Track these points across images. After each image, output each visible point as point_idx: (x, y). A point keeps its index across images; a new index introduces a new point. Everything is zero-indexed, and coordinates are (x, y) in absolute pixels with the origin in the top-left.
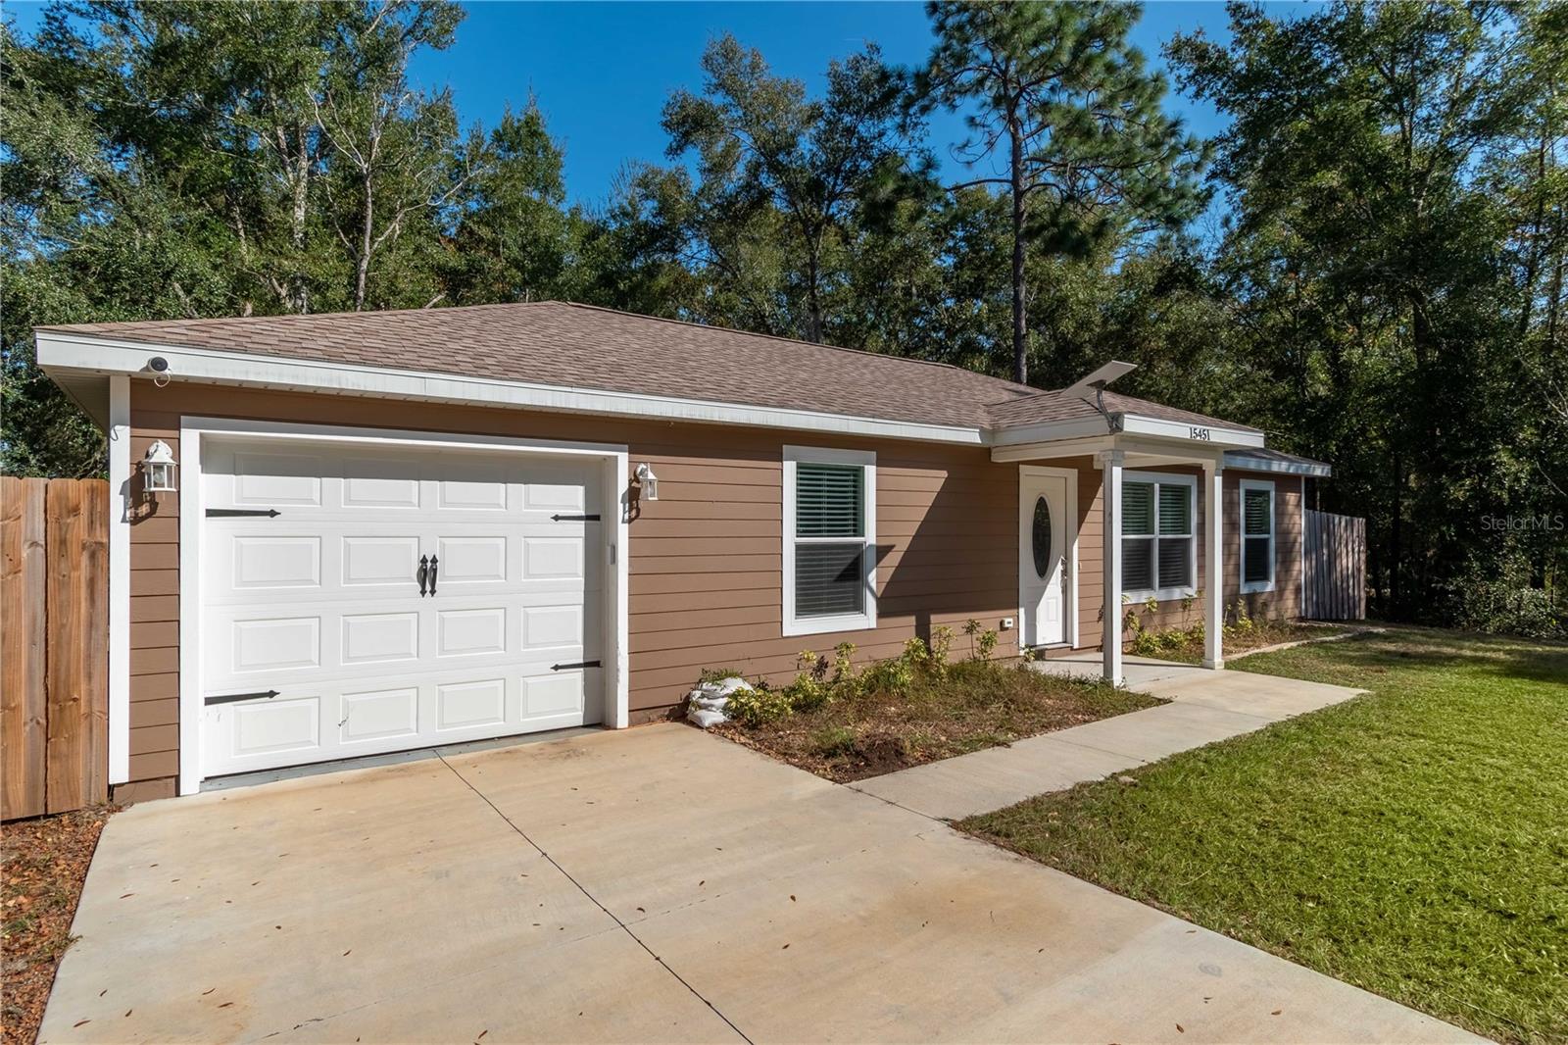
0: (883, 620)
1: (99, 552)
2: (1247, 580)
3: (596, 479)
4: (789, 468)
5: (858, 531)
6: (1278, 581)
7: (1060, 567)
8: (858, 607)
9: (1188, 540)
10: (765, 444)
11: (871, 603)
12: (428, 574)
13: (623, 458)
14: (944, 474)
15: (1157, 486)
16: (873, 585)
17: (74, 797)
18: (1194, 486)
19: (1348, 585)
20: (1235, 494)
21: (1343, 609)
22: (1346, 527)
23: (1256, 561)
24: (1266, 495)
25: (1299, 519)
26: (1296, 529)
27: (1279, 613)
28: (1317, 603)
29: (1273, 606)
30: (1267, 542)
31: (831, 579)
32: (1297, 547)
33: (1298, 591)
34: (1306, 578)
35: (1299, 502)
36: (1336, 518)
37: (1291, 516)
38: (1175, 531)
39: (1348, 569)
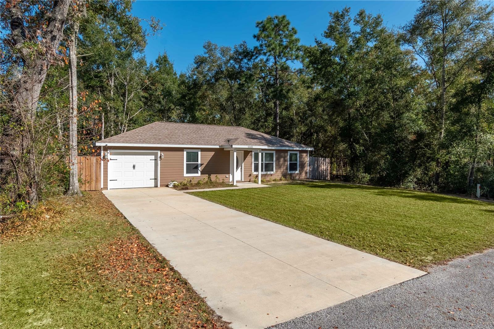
0: (202, 175)
1: (100, 164)
2: (290, 171)
3: (156, 155)
4: (185, 153)
5: (198, 162)
6: (299, 171)
7: (240, 167)
8: (197, 173)
9: (273, 163)
10: (182, 150)
11: (199, 172)
12: (134, 167)
13: (159, 152)
14: (214, 152)
15: (264, 153)
16: (200, 169)
17: (98, 189)
18: (274, 152)
19: (324, 172)
20: (286, 154)
21: (322, 177)
22: (323, 160)
23: (293, 167)
24: (296, 154)
25: (307, 159)
26: (306, 161)
27: (299, 177)
28: (313, 176)
29: (298, 176)
30: (296, 163)
31: (192, 168)
32: (306, 164)
33: (306, 173)
34: (309, 170)
35: (307, 155)
36: (320, 158)
37: (304, 158)
38: (269, 161)
39: (324, 169)
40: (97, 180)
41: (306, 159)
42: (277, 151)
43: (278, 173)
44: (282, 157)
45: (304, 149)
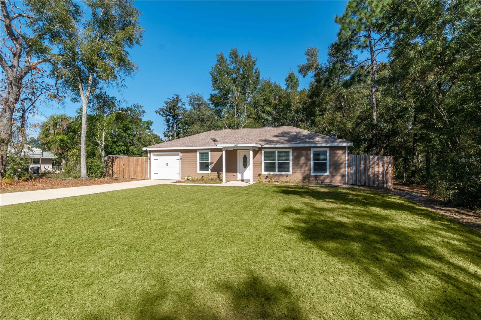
0: (212, 172)
1: (147, 162)
2: (314, 172)
4: (198, 153)
5: (208, 161)
6: (331, 173)
7: (249, 167)
8: (208, 170)
9: (289, 163)
10: (195, 151)
11: (210, 170)
12: (167, 164)
13: (180, 153)
15: (277, 152)
16: (210, 167)
18: (291, 151)
19: (378, 177)
20: (309, 152)
21: (374, 183)
22: (378, 159)
23: (320, 167)
24: (326, 152)
25: (345, 157)
26: (342, 160)
27: (331, 181)
28: (356, 181)
29: (328, 179)
30: (326, 163)
31: (204, 166)
32: (343, 165)
33: (343, 176)
34: (348, 173)
35: (344, 153)
36: (371, 157)
37: (339, 157)
38: (285, 161)
39: (379, 171)
40: (146, 173)
41: (343, 157)
42: (294, 149)
43: (297, 174)
44: (302, 156)
45: (340, 145)
